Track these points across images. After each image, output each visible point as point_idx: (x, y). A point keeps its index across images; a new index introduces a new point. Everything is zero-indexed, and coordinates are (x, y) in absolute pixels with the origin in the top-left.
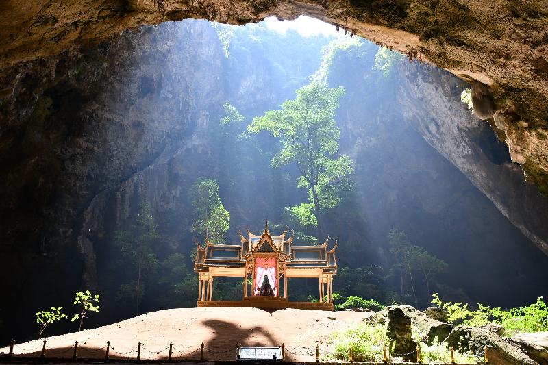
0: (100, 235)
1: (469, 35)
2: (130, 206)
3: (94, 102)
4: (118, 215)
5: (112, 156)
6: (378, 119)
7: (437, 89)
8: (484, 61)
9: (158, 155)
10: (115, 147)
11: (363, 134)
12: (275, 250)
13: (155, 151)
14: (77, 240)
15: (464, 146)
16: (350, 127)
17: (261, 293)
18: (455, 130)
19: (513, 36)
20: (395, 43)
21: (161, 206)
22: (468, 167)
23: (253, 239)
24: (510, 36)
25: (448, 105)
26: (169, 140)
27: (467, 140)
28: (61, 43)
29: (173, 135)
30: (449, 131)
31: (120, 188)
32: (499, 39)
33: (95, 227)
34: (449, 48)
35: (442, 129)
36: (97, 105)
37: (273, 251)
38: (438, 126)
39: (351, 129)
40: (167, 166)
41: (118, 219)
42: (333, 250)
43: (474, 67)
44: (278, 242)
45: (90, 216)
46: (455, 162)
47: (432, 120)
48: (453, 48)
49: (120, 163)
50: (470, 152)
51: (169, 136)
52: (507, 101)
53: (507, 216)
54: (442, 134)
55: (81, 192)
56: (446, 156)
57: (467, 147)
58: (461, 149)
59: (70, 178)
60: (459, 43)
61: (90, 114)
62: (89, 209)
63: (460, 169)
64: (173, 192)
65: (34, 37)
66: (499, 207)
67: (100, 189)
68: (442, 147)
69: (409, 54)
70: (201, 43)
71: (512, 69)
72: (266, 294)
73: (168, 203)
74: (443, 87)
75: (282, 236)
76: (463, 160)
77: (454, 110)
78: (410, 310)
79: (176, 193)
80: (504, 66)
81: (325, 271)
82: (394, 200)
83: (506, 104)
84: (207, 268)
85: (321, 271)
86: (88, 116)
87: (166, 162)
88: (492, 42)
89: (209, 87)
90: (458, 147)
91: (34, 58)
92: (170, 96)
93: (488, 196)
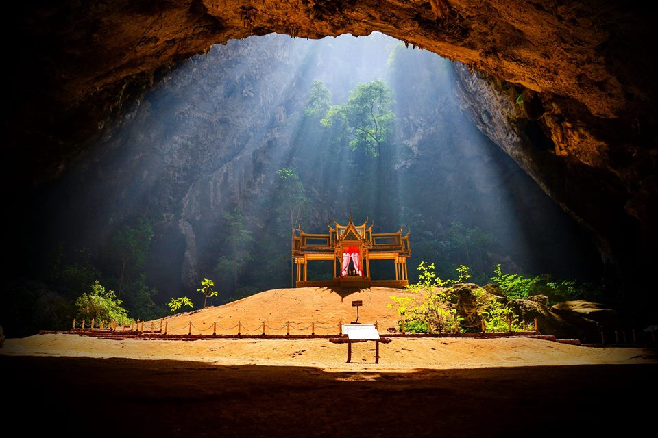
0: (198, 218)
1: (524, 53)
2: (222, 192)
3: (186, 104)
4: (212, 201)
5: (204, 150)
6: (437, 110)
7: (489, 84)
8: (535, 75)
9: (243, 146)
10: (206, 142)
11: (423, 125)
12: (359, 238)
13: (240, 143)
14: (178, 223)
15: (513, 135)
16: (411, 118)
17: (348, 275)
18: (505, 121)
19: (561, 56)
20: (458, 56)
21: (249, 192)
22: (516, 152)
23: (339, 229)
24: (558, 56)
25: (500, 98)
26: (252, 134)
27: (516, 129)
28: (161, 58)
29: (255, 130)
30: (500, 121)
31: (212, 177)
32: (549, 58)
33: (193, 211)
34: (505, 63)
35: (494, 120)
36: (189, 106)
37: (357, 239)
38: (490, 118)
39: (412, 120)
40: (251, 157)
41: (212, 204)
42: (406, 237)
43: (526, 79)
44: (361, 231)
45: (188, 202)
46: (505, 148)
47: (486, 111)
48: (509, 63)
49: (211, 157)
50: (519, 140)
51: (252, 130)
52: (554, 105)
53: (549, 194)
54: (494, 124)
55: (179, 183)
56: (497, 143)
57: (516, 135)
58: (510, 137)
59: (169, 170)
60: (515, 59)
61: (184, 114)
62: (187, 196)
63: (510, 154)
64: (258, 179)
65: (139, 54)
66: (543, 186)
67: (196, 178)
68: (494, 135)
69: (469, 65)
70: (277, 46)
71: (559, 82)
72: (352, 275)
73: (254, 189)
74: (495, 83)
75: (364, 226)
76: (512, 146)
77: (505, 103)
78: (473, 287)
79: (261, 181)
80: (552, 79)
81: (400, 254)
82: (451, 182)
83: (552, 107)
84: (303, 255)
85: (397, 254)
86: (182, 116)
87: (251, 153)
88: (543, 60)
89: (285, 85)
90: (508, 135)
91: (138, 71)
92: (252, 95)
93: (534, 178)
